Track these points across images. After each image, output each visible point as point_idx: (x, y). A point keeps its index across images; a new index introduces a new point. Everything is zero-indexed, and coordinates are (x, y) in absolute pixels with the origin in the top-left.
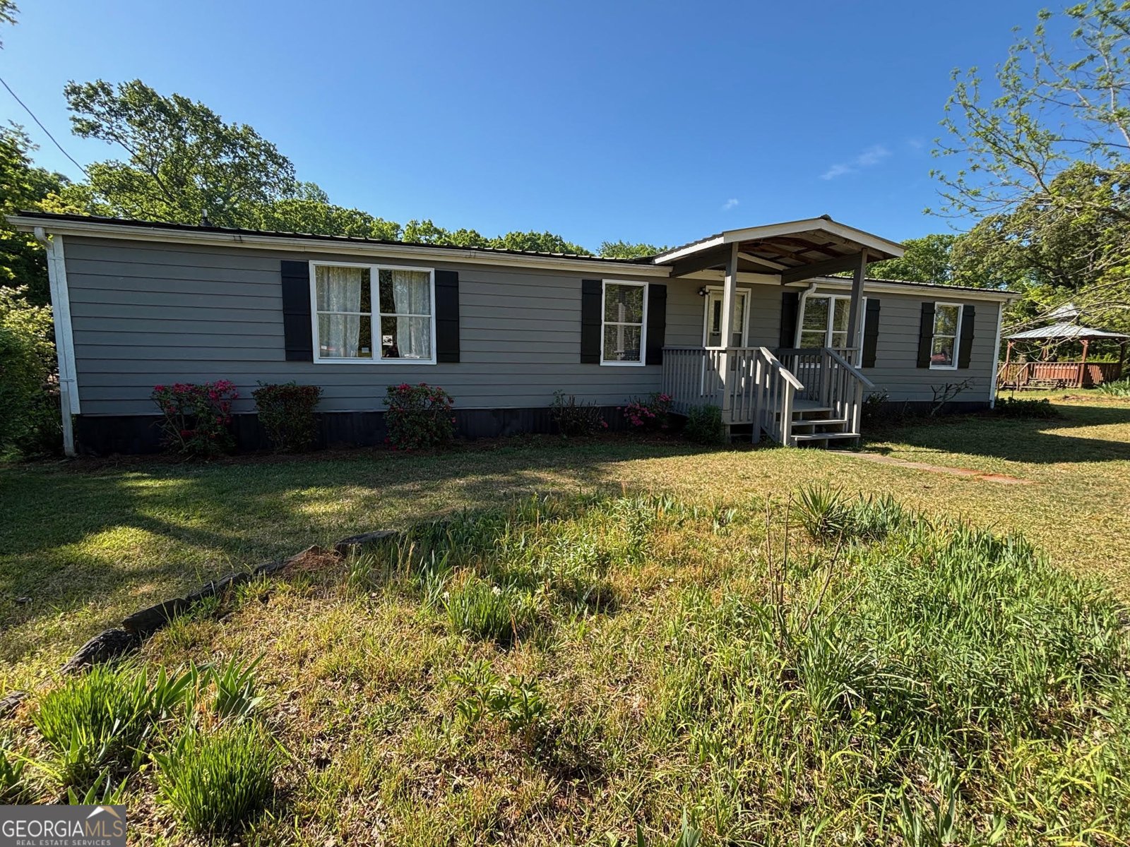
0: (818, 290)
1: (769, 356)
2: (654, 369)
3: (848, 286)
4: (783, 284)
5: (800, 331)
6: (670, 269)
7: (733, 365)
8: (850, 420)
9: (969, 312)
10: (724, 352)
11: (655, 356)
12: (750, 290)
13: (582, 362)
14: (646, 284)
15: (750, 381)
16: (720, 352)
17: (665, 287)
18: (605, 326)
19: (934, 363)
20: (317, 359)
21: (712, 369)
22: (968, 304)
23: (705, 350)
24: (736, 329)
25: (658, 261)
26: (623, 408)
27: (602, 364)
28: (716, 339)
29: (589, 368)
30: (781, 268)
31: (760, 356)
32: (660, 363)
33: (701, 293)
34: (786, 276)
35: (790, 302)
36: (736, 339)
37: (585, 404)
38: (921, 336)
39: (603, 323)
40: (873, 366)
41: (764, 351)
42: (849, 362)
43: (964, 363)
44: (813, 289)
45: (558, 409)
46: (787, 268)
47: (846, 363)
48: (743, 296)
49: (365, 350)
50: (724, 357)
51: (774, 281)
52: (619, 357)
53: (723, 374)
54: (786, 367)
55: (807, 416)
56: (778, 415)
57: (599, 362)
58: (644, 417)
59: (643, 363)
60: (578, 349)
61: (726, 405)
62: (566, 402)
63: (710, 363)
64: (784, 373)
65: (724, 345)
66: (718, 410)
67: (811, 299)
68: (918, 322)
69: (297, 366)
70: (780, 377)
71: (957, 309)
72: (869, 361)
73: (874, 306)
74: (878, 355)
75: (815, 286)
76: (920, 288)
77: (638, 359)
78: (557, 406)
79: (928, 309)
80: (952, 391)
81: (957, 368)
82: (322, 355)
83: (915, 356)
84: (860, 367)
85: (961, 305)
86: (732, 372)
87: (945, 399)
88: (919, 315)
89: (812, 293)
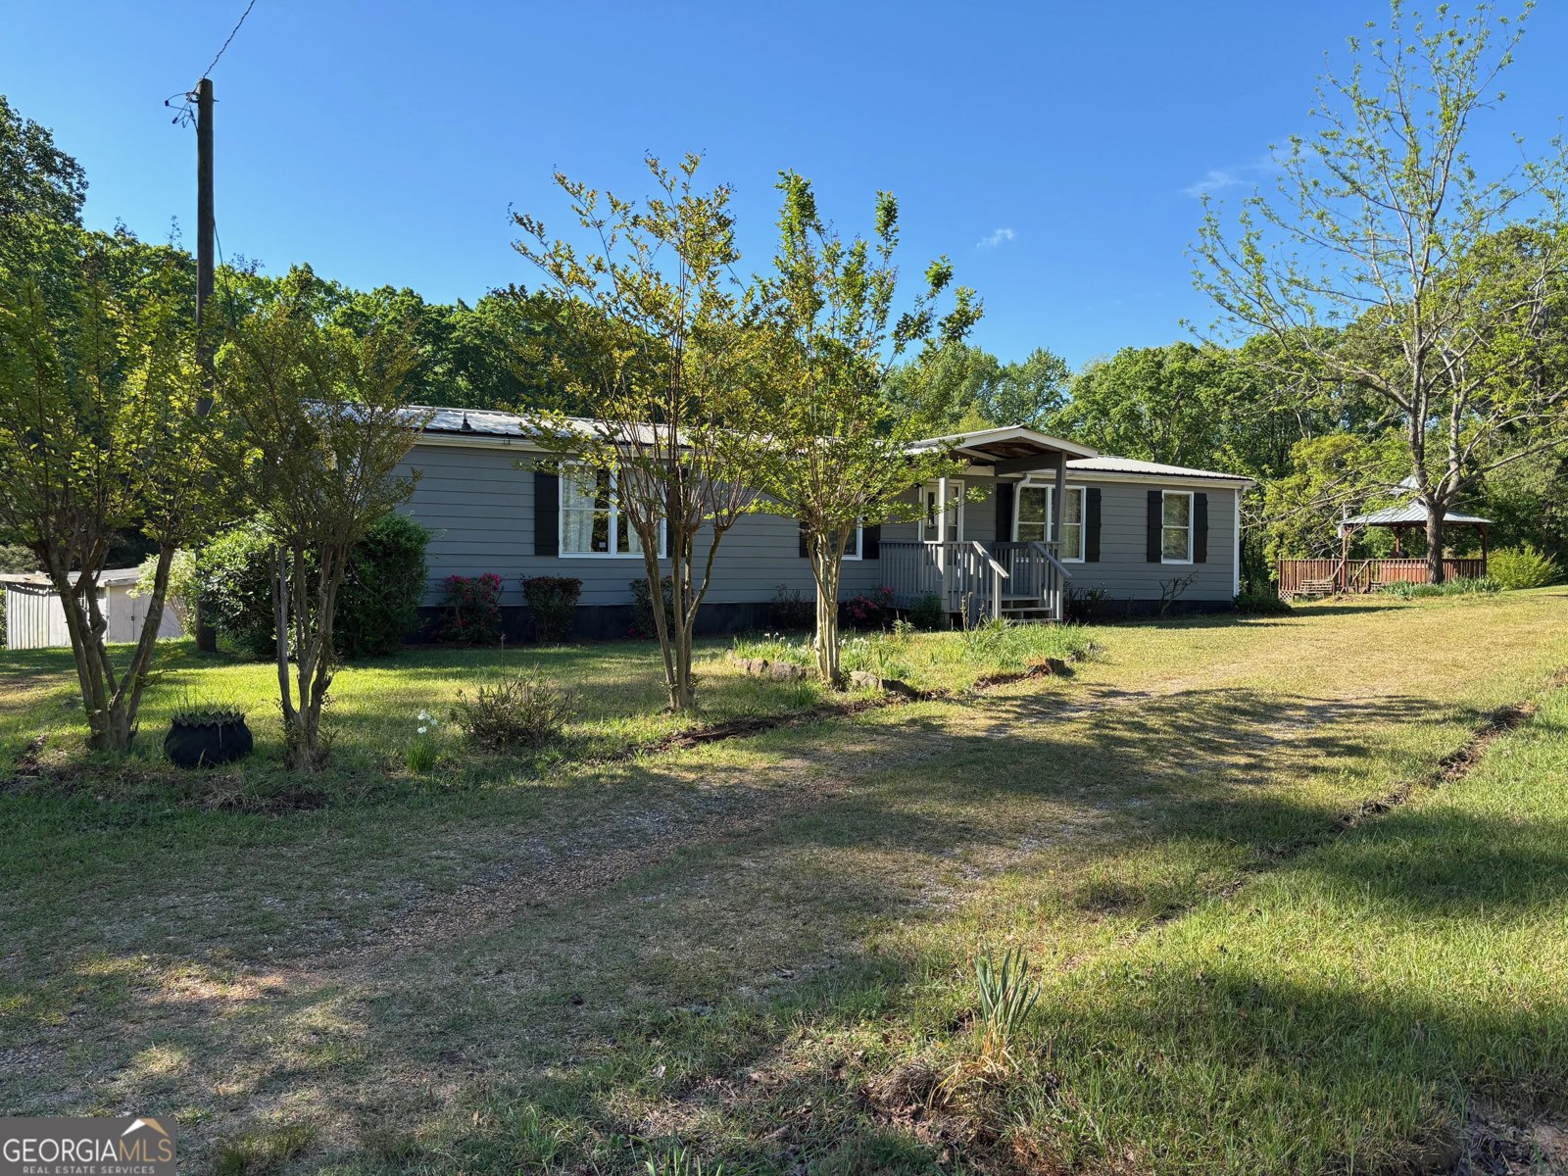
0: (1033, 481)
1: (980, 549)
3: (1050, 474)
4: (996, 475)
5: (1016, 523)
7: (951, 560)
8: (1055, 605)
9: (1201, 500)
10: (941, 545)
11: (872, 550)
12: (963, 481)
13: (801, 557)
15: (966, 571)
16: (937, 545)
19: (1166, 557)
20: (563, 555)
21: (931, 563)
22: (1201, 492)
23: (923, 544)
24: (951, 521)
28: (932, 533)
29: (808, 562)
30: (993, 458)
31: (973, 550)
32: (878, 557)
34: (999, 467)
35: (1005, 493)
36: (952, 533)
37: (807, 599)
38: (1149, 527)
41: (976, 545)
42: (1056, 558)
43: (1200, 556)
44: (1028, 480)
45: (783, 604)
46: (1000, 459)
47: (1052, 558)
49: (602, 545)
50: (941, 550)
51: (988, 472)
53: (941, 565)
54: (998, 560)
55: (1017, 604)
56: (991, 602)
58: (868, 610)
59: (859, 557)
60: (797, 543)
61: (945, 595)
63: (929, 555)
64: (993, 564)
65: (941, 539)
66: (938, 598)
67: (1025, 490)
68: (1144, 513)
69: (545, 561)
70: (991, 569)
71: (1188, 497)
72: (1093, 554)
73: (1094, 496)
74: (1102, 548)
75: (1029, 476)
76: (1142, 476)
77: (854, 553)
78: (779, 600)
79: (1154, 498)
80: (1179, 587)
81: (1191, 562)
82: (566, 550)
83: (1144, 549)
84: (1083, 561)
85: (1192, 493)
86: (949, 563)
87: (1173, 596)
88: (1145, 504)
89: (1026, 484)
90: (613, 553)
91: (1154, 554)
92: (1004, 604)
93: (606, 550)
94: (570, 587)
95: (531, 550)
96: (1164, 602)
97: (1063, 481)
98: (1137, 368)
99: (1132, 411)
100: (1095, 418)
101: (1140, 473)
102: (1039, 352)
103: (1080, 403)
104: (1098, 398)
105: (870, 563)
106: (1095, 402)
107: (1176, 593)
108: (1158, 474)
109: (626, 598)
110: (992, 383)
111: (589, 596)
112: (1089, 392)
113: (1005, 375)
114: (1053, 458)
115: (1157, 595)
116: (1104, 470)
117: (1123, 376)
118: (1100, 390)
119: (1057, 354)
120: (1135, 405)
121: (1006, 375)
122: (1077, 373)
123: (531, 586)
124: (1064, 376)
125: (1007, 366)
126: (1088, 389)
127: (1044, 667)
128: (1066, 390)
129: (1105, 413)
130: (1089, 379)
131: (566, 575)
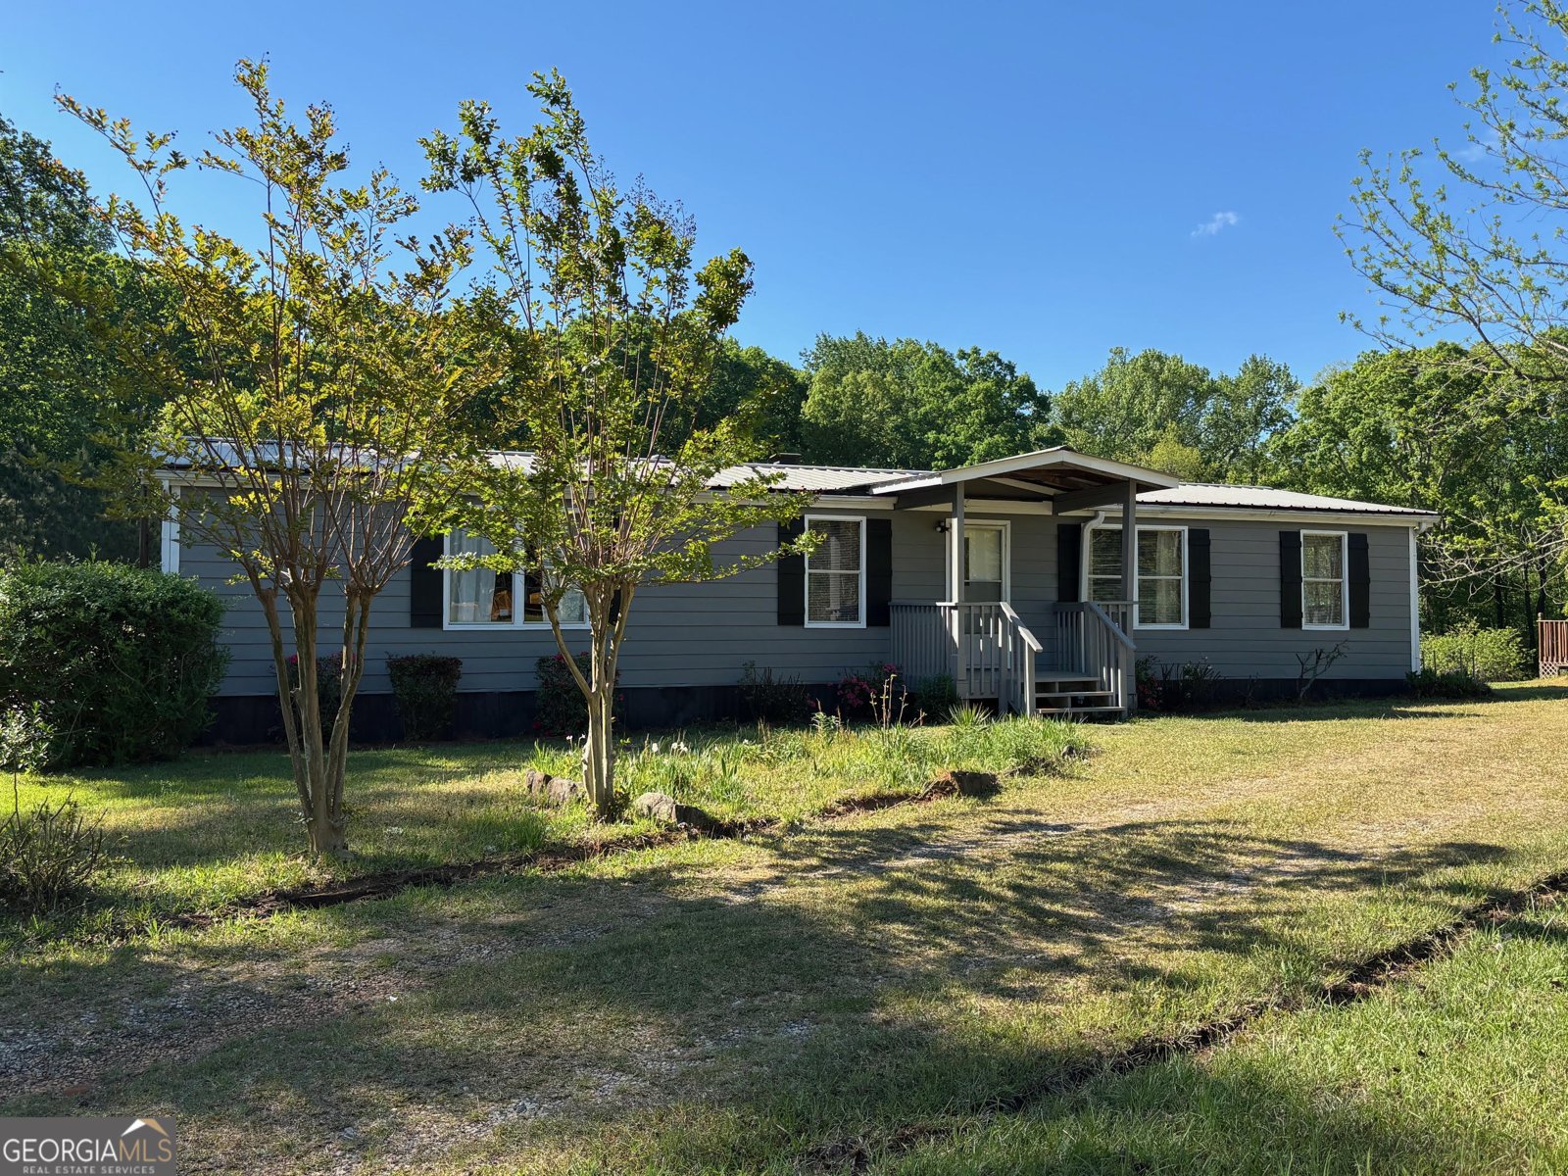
0: (1108, 520)
1: (1010, 614)
2: (878, 632)
3: (1118, 511)
4: (1055, 514)
5: (1086, 577)
6: (894, 500)
7: (970, 628)
8: (1116, 689)
9: (1359, 543)
10: (955, 608)
11: (879, 614)
12: (1008, 522)
13: (779, 624)
14: (863, 519)
15: (991, 644)
16: (951, 608)
17: (888, 522)
18: (810, 574)
19: (1308, 620)
20: (446, 626)
21: (944, 630)
24: (992, 577)
25: (876, 491)
26: (835, 686)
27: (807, 624)
28: (942, 590)
29: (790, 631)
30: (1050, 492)
31: (1000, 614)
32: (887, 624)
33: (939, 529)
34: (1060, 503)
35: (1068, 535)
36: (970, 590)
37: (785, 680)
38: (1282, 580)
39: (807, 571)
40: (1207, 625)
41: (1005, 608)
43: (1360, 618)
44: (1100, 518)
45: (750, 687)
46: (1061, 492)
47: (1114, 625)
48: (1000, 531)
49: (504, 612)
50: (955, 613)
51: (1043, 509)
52: (833, 616)
53: (956, 635)
54: (1030, 627)
55: (1064, 687)
56: (1023, 685)
57: (802, 623)
58: (863, 694)
59: (862, 624)
60: (774, 606)
61: (962, 674)
62: (759, 677)
64: (1024, 632)
65: (955, 600)
66: (953, 679)
67: (1096, 533)
68: (1275, 561)
69: (426, 635)
70: (1022, 639)
71: (1339, 539)
72: (1201, 617)
73: (1200, 539)
74: (1214, 609)
75: (1102, 515)
76: (1268, 512)
77: (855, 618)
78: (747, 682)
79: (1289, 542)
80: (1324, 662)
81: (1347, 627)
82: (454, 620)
83: (1276, 610)
84: (1186, 627)
85: (1345, 534)
86: (968, 631)
87: (1315, 674)
88: (1276, 550)
89: (1098, 524)
90: (519, 622)
91: (1290, 617)
92: (1040, 687)
93: (508, 618)
94: (446, 668)
95: (405, 620)
96: (1302, 681)
97: (1131, 519)
98: (1383, 377)
99: (1377, 431)
100: (1329, 441)
101: (1266, 507)
102: (1254, 360)
103: (1309, 423)
104: (1333, 415)
105: (877, 631)
106: (1327, 421)
107: (1320, 669)
108: (1291, 508)
109: (529, 682)
110: (1200, 398)
111: (472, 681)
112: (1321, 408)
113: (1214, 390)
114: (1118, 489)
115: (1293, 673)
116: (1212, 505)
117: (1365, 386)
118: (1335, 407)
119: (1276, 361)
120: (1380, 423)
121: (1216, 390)
122: (1307, 385)
123: (400, 668)
124: (1290, 388)
125: (1216, 379)
126: (1318, 404)
127: (948, 783)
128: (1293, 406)
129: (1343, 435)
130: (1320, 392)
131: (443, 652)
